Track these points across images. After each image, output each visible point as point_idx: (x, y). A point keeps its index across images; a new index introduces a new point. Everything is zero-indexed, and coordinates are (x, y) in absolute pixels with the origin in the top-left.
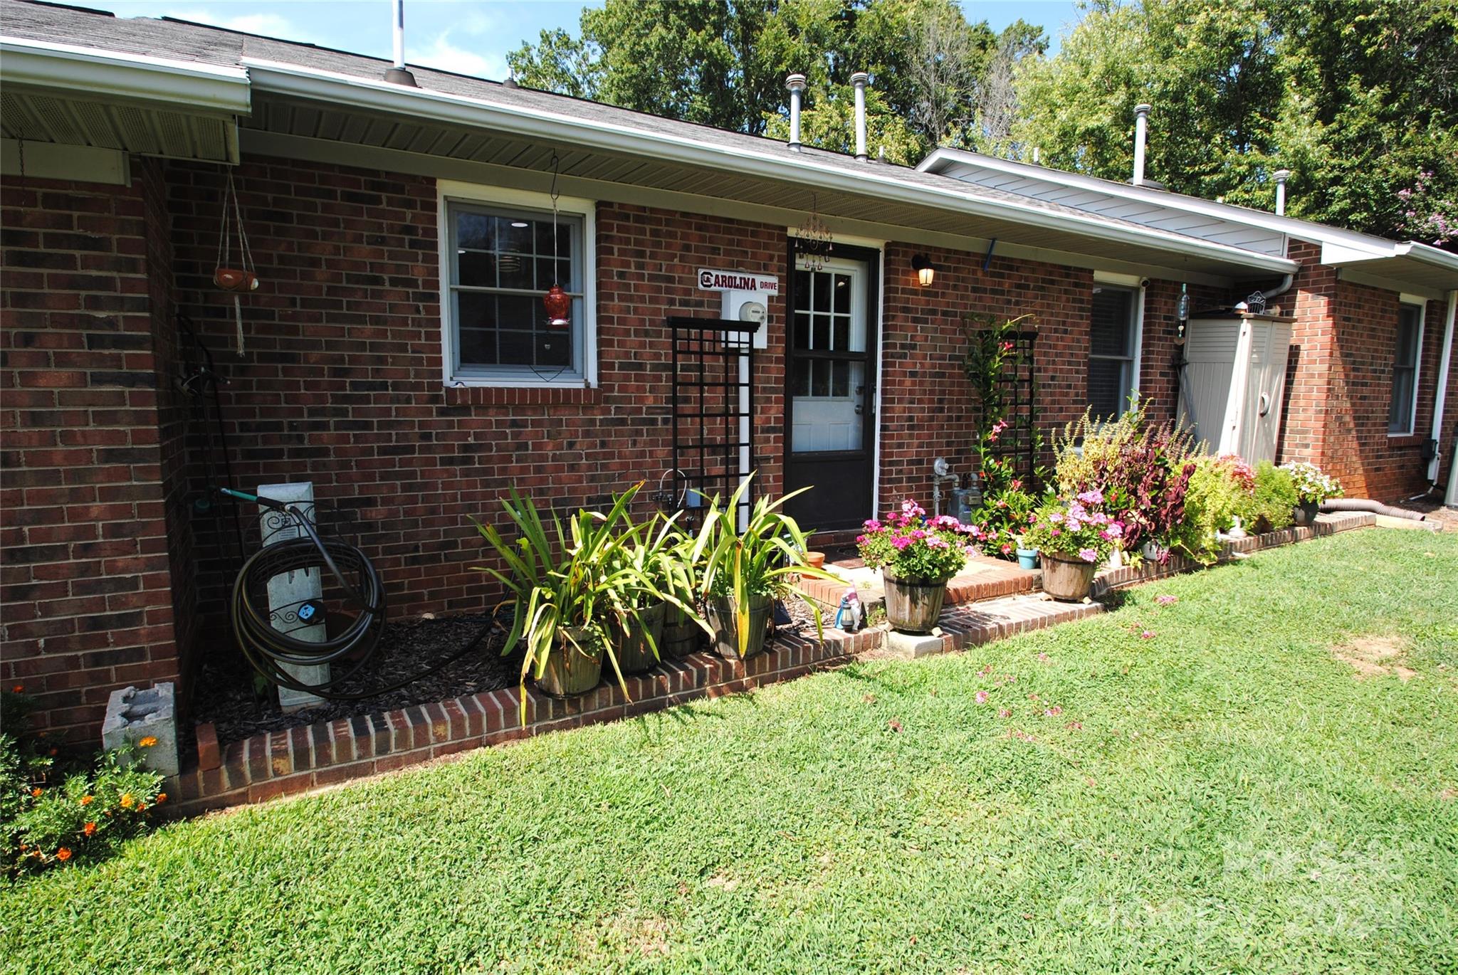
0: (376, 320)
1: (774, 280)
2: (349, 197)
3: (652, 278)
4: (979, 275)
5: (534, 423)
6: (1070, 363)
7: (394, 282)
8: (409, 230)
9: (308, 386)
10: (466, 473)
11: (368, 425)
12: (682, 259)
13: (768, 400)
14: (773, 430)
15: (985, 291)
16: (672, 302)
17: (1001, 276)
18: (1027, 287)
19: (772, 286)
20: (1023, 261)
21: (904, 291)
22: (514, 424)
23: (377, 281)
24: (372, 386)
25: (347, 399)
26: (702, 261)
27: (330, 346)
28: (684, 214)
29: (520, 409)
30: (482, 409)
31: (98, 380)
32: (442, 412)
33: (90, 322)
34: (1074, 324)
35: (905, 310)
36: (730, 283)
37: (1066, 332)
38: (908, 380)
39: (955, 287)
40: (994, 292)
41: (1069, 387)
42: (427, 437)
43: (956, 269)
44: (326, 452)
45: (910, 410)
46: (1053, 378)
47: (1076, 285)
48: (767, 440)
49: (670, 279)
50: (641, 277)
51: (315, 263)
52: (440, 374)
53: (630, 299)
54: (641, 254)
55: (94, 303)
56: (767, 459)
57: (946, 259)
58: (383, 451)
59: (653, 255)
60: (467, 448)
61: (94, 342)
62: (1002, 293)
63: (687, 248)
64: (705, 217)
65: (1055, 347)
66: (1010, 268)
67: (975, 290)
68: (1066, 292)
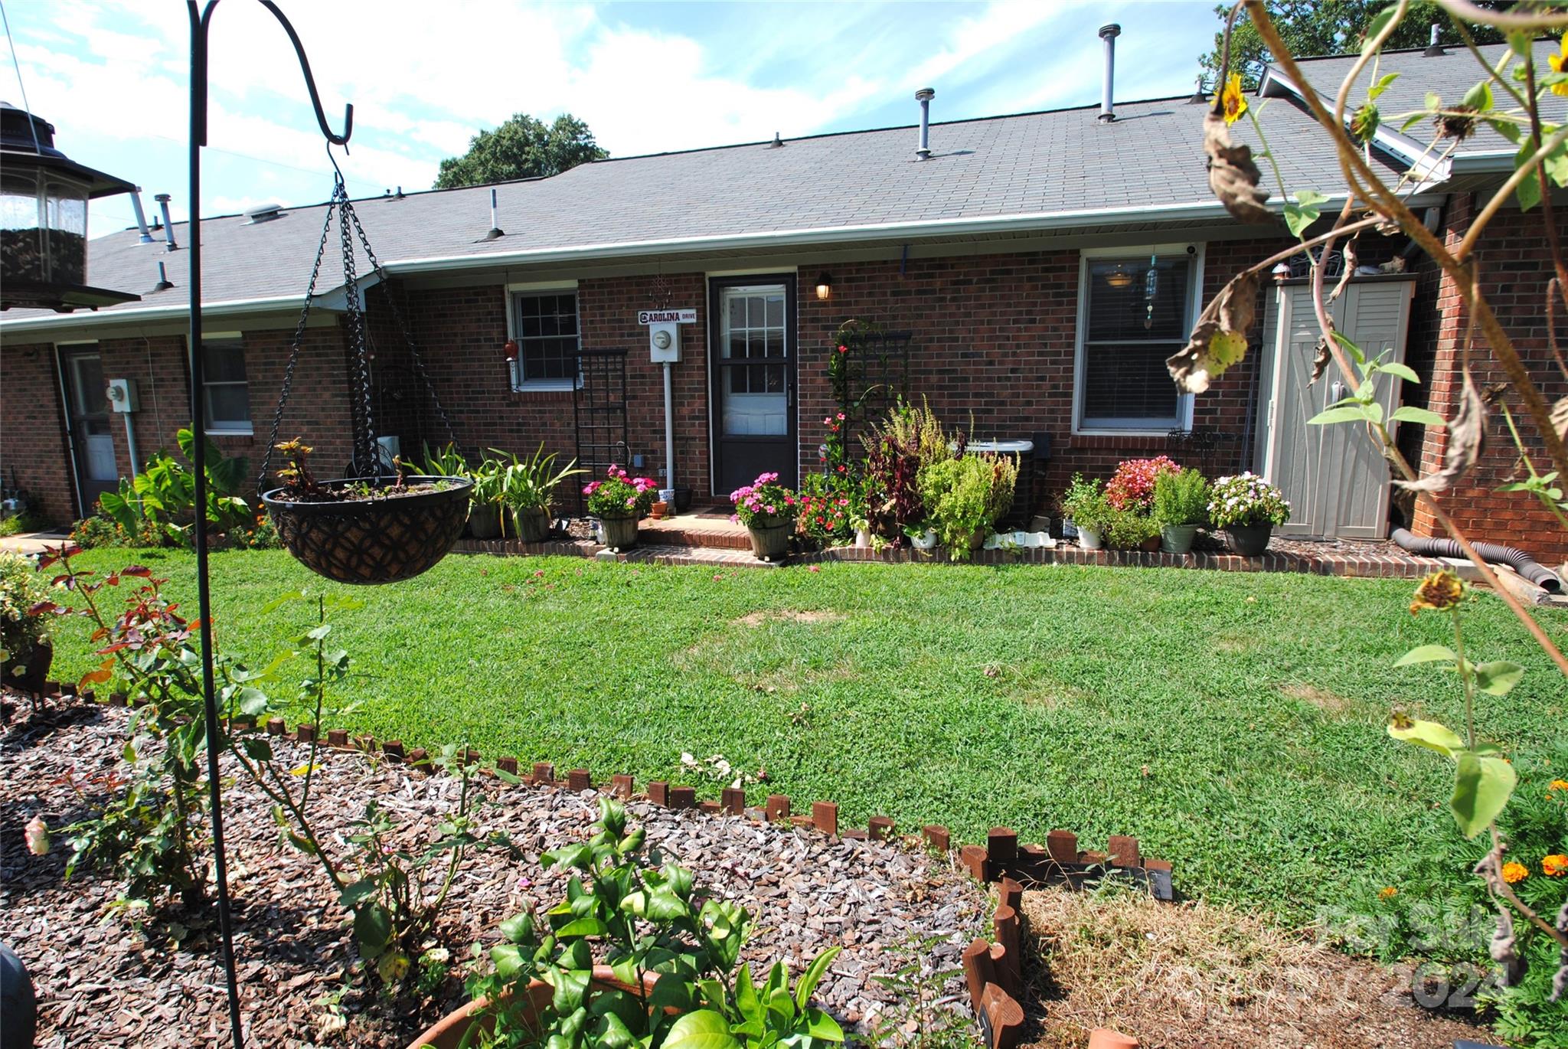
0: (480, 360)
1: (693, 312)
2: (467, 301)
3: (609, 321)
4: (901, 279)
5: (550, 412)
6: (1040, 354)
7: (486, 340)
8: (490, 313)
9: (458, 393)
10: (519, 438)
11: (478, 412)
12: (628, 306)
13: (693, 397)
14: (698, 418)
15: (909, 293)
16: (622, 335)
17: (931, 276)
18: (970, 282)
19: (692, 316)
20: (959, 258)
21: (811, 305)
22: (540, 412)
23: (478, 340)
24: (479, 392)
25: (470, 399)
26: (642, 307)
27: (464, 373)
28: (628, 278)
29: (542, 403)
30: (525, 403)
31: (337, 396)
32: (508, 405)
33: (333, 375)
34: (1047, 312)
35: (813, 320)
36: (660, 318)
37: (1033, 321)
38: (820, 380)
39: (870, 294)
40: (919, 292)
41: (1043, 379)
42: (501, 418)
43: (870, 279)
44: (463, 424)
45: (824, 403)
46: (1013, 371)
47: (1046, 270)
48: (693, 425)
49: (621, 321)
50: (603, 322)
51: (455, 335)
52: (509, 385)
53: (597, 336)
54: (602, 308)
55: (334, 369)
56: (694, 439)
57: (858, 271)
58: (485, 424)
59: (610, 307)
60: (518, 424)
61: (334, 382)
62: (933, 292)
63: (630, 299)
64: (641, 277)
65: (1015, 338)
66: (940, 267)
67: (894, 294)
68: (1030, 279)
